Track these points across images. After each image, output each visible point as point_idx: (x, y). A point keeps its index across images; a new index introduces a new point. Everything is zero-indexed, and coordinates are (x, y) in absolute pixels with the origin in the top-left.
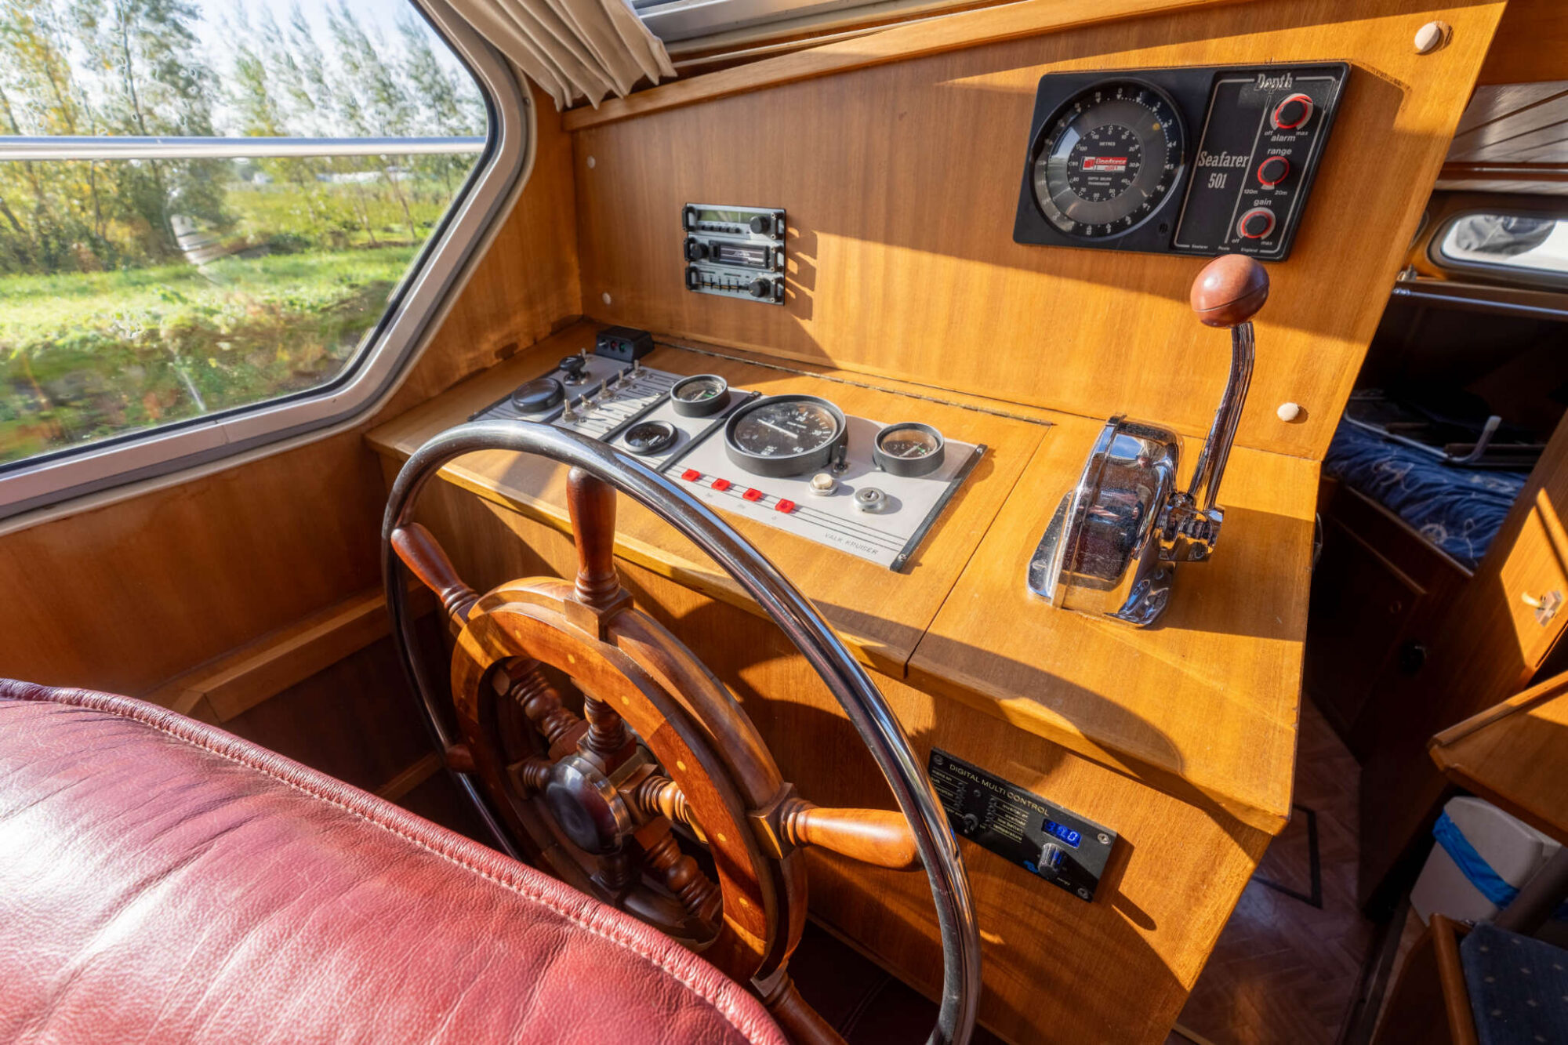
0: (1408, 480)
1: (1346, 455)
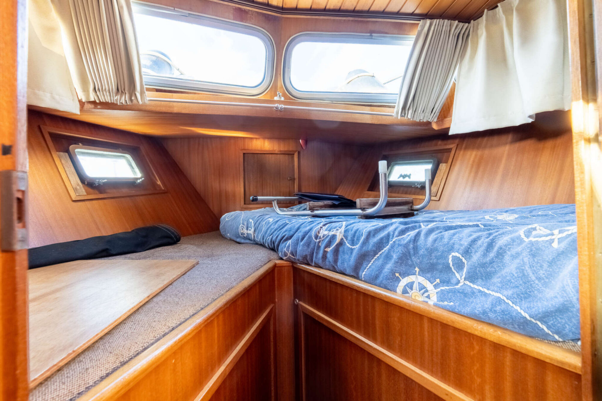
0: (350, 234)
1: (287, 234)
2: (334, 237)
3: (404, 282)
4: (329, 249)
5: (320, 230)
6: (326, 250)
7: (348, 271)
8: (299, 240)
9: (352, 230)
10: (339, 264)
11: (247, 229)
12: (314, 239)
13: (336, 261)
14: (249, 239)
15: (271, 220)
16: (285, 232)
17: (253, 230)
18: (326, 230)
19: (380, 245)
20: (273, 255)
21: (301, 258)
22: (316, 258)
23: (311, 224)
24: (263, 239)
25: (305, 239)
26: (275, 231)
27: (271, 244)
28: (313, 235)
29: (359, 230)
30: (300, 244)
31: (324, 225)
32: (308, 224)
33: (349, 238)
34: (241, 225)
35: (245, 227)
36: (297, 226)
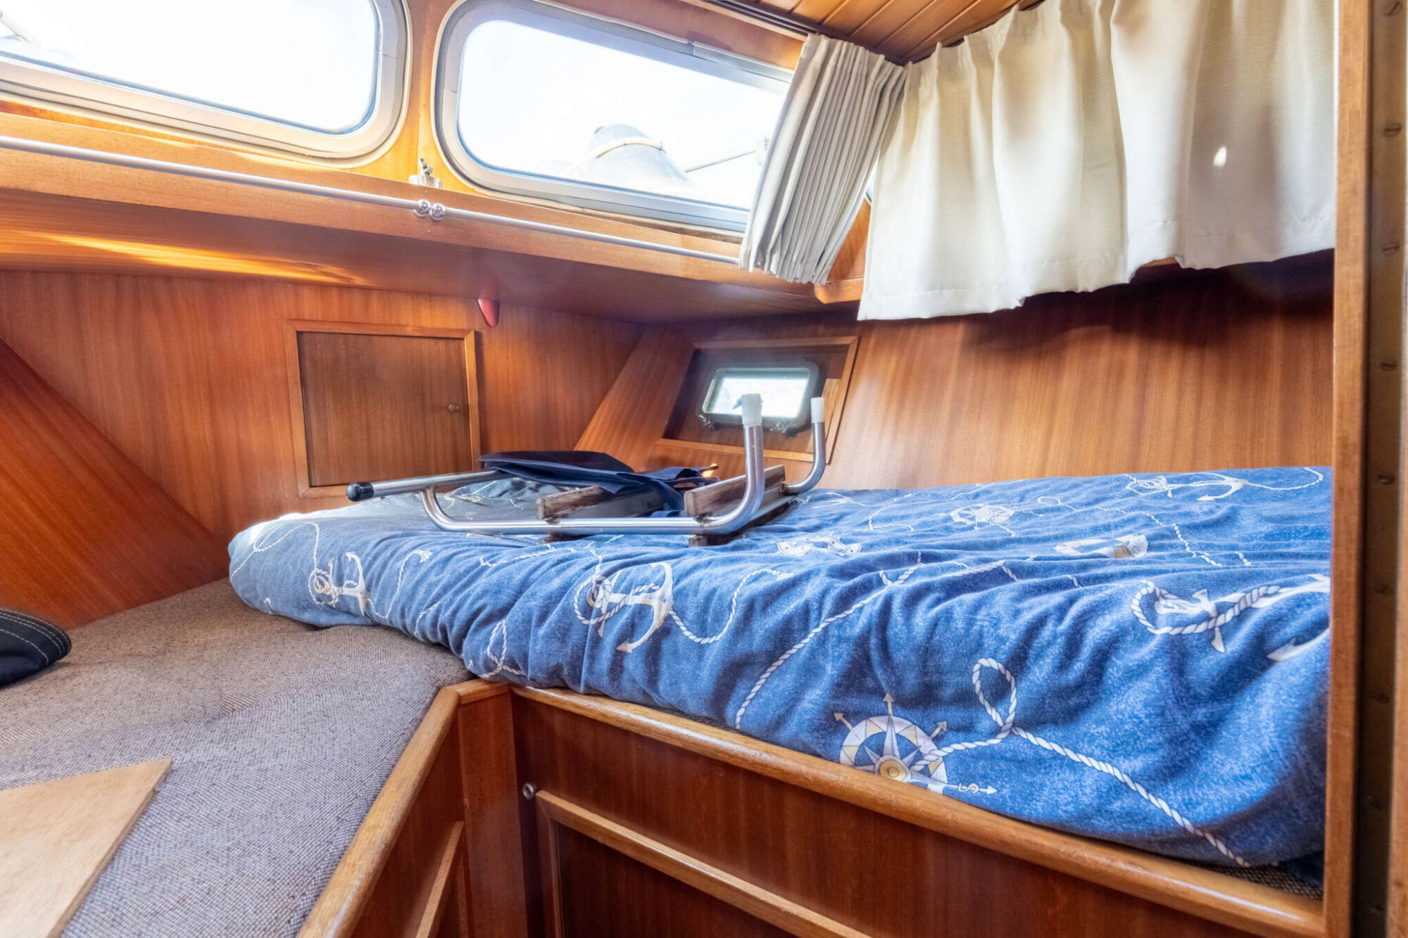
0: (692, 604)
1: (490, 603)
2: (642, 612)
3: (857, 735)
4: (630, 647)
5: (597, 589)
6: (619, 648)
7: (692, 706)
8: (530, 621)
9: (696, 593)
10: (662, 686)
11: (340, 582)
12: (580, 617)
13: (653, 678)
14: (349, 613)
15: (425, 555)
16: (479, 597)
17: (361, 585)
18: (615, 590)
19: (784, 637)
20: (445, 666)
21: (541, 676)
22: (591, 671)
23: (564, 569)
24: (403, 615)
25: (553, 617)
26: (445, 590)
27: (434, 634)
28: (576, 607)
29: (718, 593)
30: (536, 635)
31: (608, 574)
32: (553, 569)
33: (690, 615)
34: (316, 570)
35: (330, 576)
36: (518, 577)
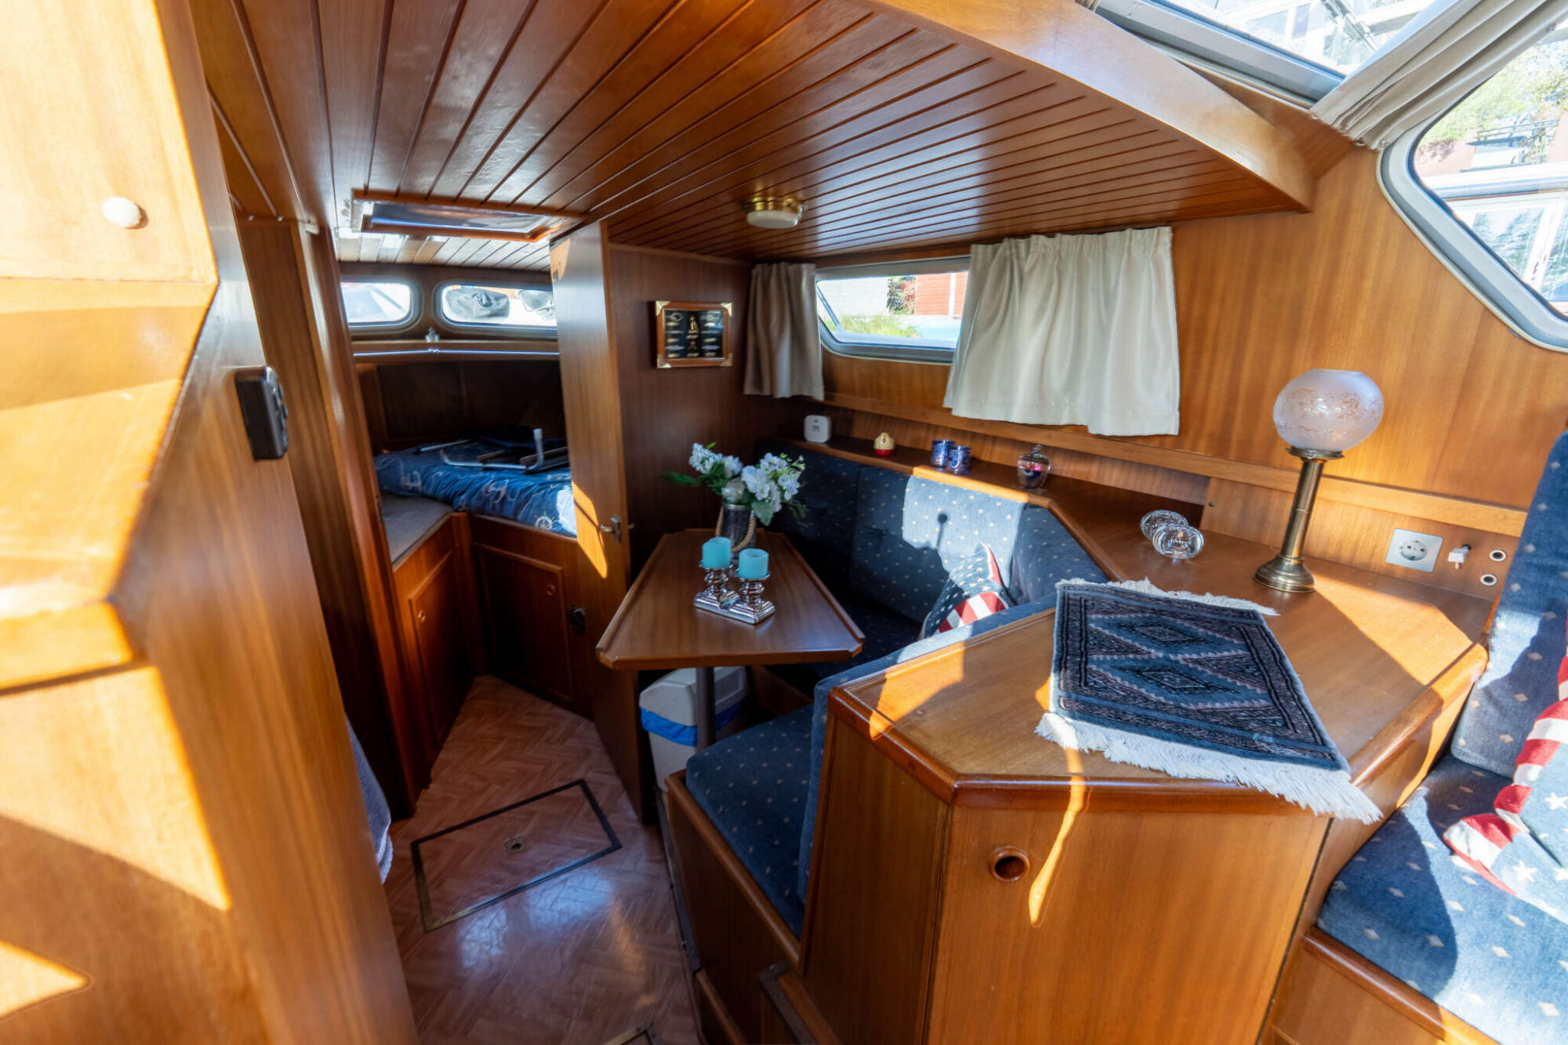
0: (510, 490)
1: (461, 490)
2: (499, 492)
3: (539, 520)
4: (497, 502)
5: (490, 485)
6: (494, 502)
7: (510, 516)
8: (471, 494)
9: (511, 488)
10: (503, 512)
11: (412, 481)
12: (484, 494)
13: (502, 510)
14: (419, 493)
15: (441, 474)
16: (457, 486)
17: (420, 482)
18: (495, 485)
19: (527, 499)
20: (448, 509)
21: (475, 509)
22: (487, 508)
23: (483, 479)
24: (434, 493)
25: (477, 494)
26: (446, 485)
27: (445, 498)
28: (483, 491)
30: (473, 498)
31: (494, 481)
32: (478, 480)
33: (510, 494)
34: (404, 477)
35: (409, 479)
36: (470, 480)
